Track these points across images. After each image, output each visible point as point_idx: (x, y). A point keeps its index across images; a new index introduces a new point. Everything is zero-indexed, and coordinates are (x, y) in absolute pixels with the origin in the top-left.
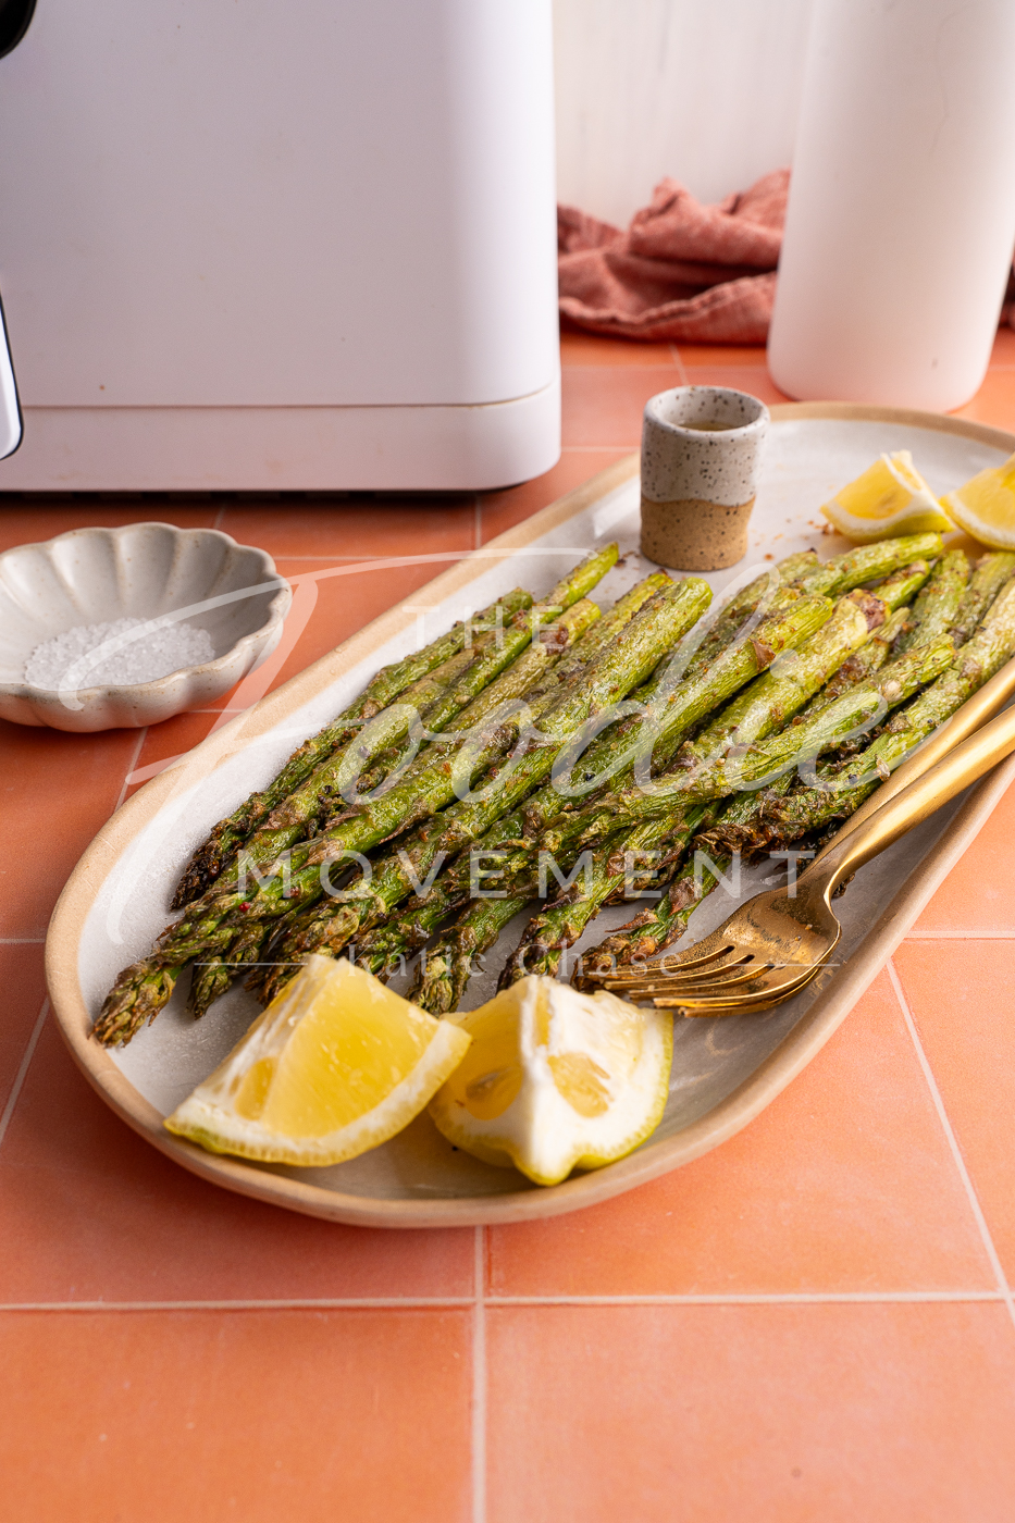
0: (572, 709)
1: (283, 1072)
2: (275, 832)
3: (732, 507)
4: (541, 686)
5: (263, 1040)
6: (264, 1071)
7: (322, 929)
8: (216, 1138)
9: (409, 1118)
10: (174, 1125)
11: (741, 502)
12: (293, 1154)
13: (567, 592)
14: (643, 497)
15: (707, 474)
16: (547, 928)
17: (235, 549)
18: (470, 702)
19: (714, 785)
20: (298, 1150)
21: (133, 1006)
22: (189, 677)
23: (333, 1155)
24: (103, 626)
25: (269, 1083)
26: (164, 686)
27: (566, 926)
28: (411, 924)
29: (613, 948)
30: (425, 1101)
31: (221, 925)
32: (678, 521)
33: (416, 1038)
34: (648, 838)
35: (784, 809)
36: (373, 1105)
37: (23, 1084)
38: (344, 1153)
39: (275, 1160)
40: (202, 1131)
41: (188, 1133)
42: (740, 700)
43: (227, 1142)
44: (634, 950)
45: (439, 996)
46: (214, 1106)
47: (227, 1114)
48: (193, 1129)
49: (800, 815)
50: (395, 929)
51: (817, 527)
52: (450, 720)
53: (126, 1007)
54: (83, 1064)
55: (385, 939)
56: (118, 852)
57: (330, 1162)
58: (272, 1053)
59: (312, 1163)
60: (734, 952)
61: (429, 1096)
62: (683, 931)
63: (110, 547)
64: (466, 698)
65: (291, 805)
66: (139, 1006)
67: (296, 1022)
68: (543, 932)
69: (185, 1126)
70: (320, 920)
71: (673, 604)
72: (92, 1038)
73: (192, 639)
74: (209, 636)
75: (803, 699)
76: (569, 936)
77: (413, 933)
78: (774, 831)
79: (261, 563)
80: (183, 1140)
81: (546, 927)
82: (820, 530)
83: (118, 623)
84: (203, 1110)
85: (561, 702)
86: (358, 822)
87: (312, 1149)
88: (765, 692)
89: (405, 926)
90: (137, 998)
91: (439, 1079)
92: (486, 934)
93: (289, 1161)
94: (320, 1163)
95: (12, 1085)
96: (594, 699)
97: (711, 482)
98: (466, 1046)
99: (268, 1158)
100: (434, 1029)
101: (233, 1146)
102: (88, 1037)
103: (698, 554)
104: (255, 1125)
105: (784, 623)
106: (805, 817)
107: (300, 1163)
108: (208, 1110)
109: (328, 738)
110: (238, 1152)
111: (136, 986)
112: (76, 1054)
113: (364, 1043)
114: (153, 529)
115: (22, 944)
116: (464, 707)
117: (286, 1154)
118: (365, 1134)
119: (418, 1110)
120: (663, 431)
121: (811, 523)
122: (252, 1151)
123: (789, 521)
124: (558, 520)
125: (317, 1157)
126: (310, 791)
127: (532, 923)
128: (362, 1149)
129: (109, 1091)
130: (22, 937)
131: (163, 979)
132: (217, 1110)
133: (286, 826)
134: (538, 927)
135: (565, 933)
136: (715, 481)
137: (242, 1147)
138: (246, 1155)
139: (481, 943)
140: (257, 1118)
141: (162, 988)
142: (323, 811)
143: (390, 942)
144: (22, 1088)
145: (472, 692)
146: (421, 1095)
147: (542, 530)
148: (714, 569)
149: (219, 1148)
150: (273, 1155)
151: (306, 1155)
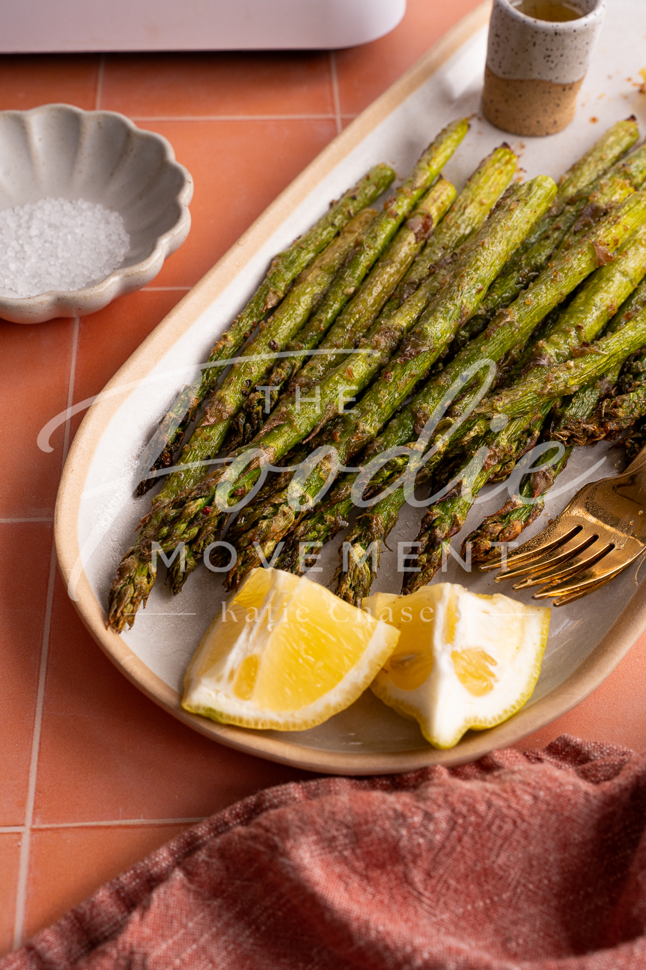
0: (448, 313)
1: (265, 664)
2: (212, 427)
3: (568, 84)
4: (415, 277)
5: (247, 639)
6: (251, 664)
7: (268, 527)
8: (221, 714)
9: (359, 693)
10: (191, 707)
11: (576, 79)
12: (277, 724)
13: (428, 174)
14: (487, 68)
15: (551, 59)
16: (441, 519)
17: (137, 135)
18: (356, 292)
19: (565, 386)
20: (281, 720)
21: (132, 597)
22: (121, 279)
23: (305, 723)
24: (27, 208)
25: (256, 673)
26: (103, 290)
27: (455, 516)
28: (333, 515)
29: (491, 534)
30: (369, 682)
31: (188, 527)
32: (520, 96)
33: (361, 636)
34: (514, 433)
35: (621, 406)
36: (333, 686)
37: (49, 647)
38: (314, 721)
39: (265, 728)
40: (211, 710)
41: (202, 712)
42: (582, 295)
43: (229, 717)
44: (507, 535)
45: (361, 576)
46: (217, 692)
47: (227, 696)
48: (204, 708)
49: (633, 410)
50: (322, 520)
51: (635, 85)
52: (340, 313)
53: (129, 600)
54: (108, 652)
55: (315, 530)
56: (91, 452)
57: (304, 728)
58: (256, 651)
59: (291, 729)
60: (582, 532)
61: (372, 678)
62: (541, 511)
63: (22, 128)
64: (352, 290)
65: (222, 400)
66: (137, 597)
67: (273, 628)
68: (438, 523)
69: (198, 707)
70: (265, 518)
71: (526, 204)
72: (109, 628)
73: (107, 223)
74: (121, 218)
75: (631, 290)
76: (458, 525)
77: (336, 523)
78: (612, 426)
79: (161, 150)
80: (198, 716)
81: (439, 518)
82: (637, 88)
83: (40, 203)
84: (210, 695)
85: (438, 305)
86: (286, 428)
87: (290, 720)
88: (602, 288)
89: (329, 517)
90: (135, 592)
91: (379, 665)
92: (390, 518)
93: (274, 728)
94: (297, 729)
95: (41, 648)
96: (464, 301)
97: (553, 65)
98: (397, 638)
99: (260, 727)
100: (374, 627)
101: (234, 719)
102: (107, 629)
103: (535, 123)
104: (248, 703)
105: (619, 223)
106: (637, 412)
107: (282, 729)
108: (213, 694)
109: (241, 330)
110: (237, 724)
111: (131, 579)
112: (100, 643)
113: (323, 641)
114: (60, 110)
115: (21, 524)
116: (351, 299)
117: (272, 723)
118: (327, 707)
119: (364, 688)
120: (513, 20)
121: (629, 80)
122: (248, 722)
123: (610, 77)
124: (412, 88)
125: (294, 725)
126: (235, 386)
127: (428, 515)
128: (326, 718)
129: (132, 674)
130: (19, 517)
131: (148, 569)
132: (220, 694)
133: (220, 419)
134: (434, 518)
135: (455, 523)
136: (556, 65)
137: (241, 720)
138: (244, 725)
139: (387, 525)
140: (249, 698)
141: (149, 576)
142: (248, 406)
143: (319, 532)
144: (49, 650)
145: (356, 283)
146: (366, 677)
147: (399, 100)
148: (548, 134)
149: (224, 721)
150: (263, 725)
151: (286, 724)
